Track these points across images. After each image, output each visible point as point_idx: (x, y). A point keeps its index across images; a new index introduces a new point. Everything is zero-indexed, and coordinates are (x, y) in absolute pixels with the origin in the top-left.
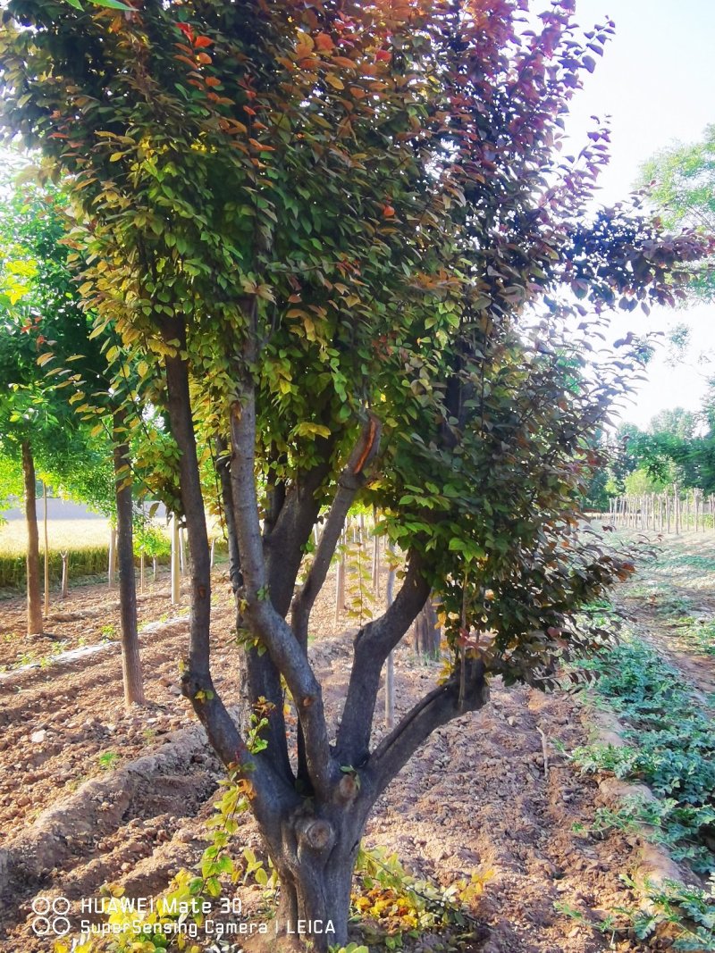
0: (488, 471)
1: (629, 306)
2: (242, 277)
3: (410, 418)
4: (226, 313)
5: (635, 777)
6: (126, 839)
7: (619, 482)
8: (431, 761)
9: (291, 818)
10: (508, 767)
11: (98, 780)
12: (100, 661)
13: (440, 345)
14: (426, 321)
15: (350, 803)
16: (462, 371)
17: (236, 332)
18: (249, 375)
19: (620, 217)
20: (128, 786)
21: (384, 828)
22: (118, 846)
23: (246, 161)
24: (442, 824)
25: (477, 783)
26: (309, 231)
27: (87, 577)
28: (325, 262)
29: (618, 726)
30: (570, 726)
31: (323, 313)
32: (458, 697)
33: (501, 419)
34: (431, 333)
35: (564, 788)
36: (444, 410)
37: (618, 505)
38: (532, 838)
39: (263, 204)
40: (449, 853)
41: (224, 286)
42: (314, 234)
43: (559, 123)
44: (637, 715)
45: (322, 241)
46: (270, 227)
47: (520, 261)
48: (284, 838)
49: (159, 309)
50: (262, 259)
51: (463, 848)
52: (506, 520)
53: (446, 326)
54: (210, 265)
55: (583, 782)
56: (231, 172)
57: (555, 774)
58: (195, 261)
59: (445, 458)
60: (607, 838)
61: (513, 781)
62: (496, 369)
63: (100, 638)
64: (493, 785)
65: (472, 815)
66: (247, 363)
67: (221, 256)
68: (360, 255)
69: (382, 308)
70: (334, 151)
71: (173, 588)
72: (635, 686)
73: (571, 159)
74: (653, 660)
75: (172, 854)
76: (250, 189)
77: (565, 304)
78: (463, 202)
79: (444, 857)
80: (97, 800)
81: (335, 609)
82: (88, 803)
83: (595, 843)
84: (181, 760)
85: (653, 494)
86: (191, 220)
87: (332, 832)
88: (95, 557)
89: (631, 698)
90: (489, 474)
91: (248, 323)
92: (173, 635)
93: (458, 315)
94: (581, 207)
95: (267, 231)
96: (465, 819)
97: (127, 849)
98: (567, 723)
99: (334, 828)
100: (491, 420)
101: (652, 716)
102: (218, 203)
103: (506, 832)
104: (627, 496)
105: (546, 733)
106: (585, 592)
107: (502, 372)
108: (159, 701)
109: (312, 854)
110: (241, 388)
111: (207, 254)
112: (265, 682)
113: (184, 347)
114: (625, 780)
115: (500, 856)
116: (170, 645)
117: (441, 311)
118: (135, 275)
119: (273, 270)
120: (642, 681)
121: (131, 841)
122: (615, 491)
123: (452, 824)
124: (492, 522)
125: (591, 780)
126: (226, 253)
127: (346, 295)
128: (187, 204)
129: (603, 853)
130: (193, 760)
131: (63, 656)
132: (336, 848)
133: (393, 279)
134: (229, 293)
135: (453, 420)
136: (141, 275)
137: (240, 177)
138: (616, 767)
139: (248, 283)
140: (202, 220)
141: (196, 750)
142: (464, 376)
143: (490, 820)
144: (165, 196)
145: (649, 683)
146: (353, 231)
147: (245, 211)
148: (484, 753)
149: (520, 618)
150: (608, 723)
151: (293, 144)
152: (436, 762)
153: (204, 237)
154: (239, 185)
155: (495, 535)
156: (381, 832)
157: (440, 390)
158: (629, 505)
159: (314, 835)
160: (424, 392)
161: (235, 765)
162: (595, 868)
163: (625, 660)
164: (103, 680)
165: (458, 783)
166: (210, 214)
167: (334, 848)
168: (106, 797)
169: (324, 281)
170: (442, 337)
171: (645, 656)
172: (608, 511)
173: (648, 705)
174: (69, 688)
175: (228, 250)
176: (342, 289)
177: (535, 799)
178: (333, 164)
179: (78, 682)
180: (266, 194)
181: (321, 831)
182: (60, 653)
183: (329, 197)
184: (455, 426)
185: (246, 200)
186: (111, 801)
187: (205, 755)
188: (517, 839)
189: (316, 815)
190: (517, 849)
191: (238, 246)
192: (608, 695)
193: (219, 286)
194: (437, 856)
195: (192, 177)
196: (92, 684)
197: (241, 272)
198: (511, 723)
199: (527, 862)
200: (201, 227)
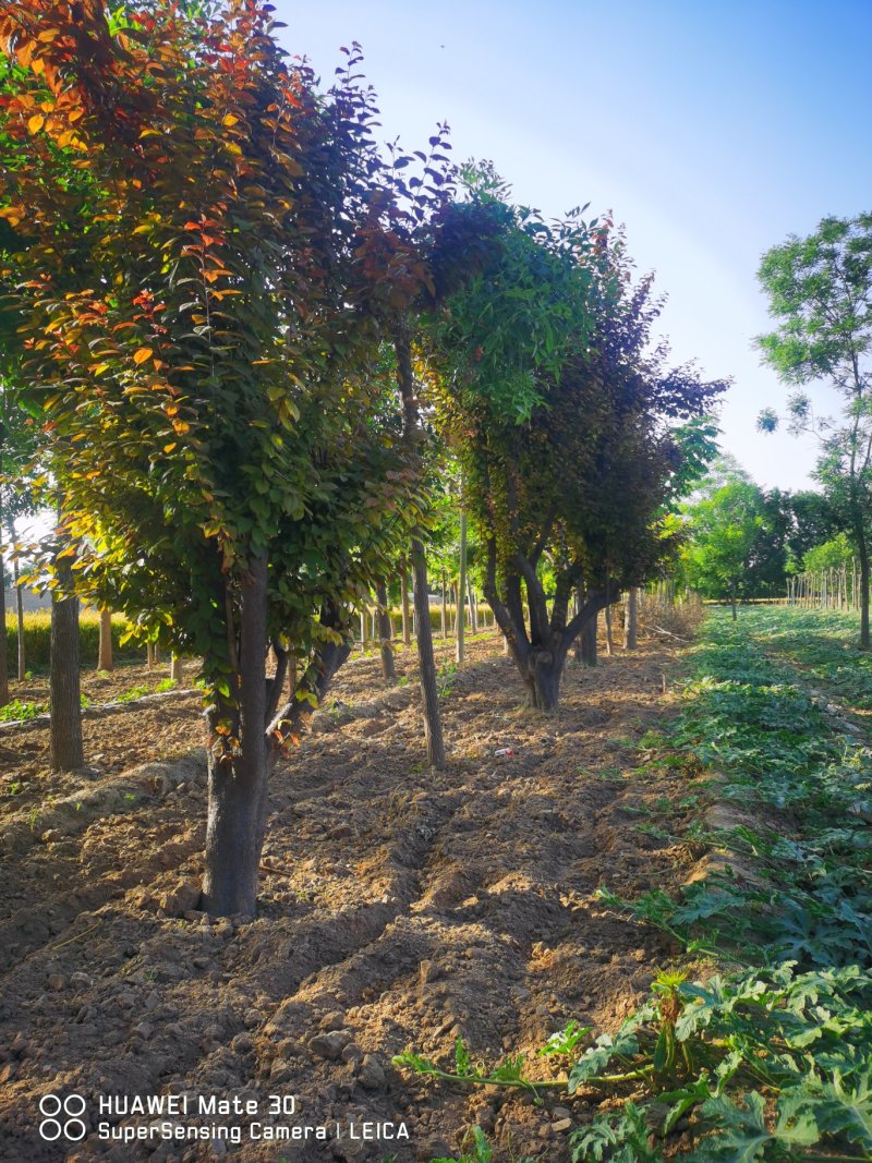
7: (799, 561)
15: (559, 644)
104: (806, 575)
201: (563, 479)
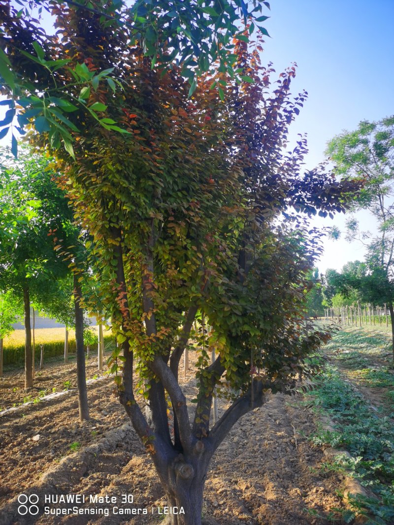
0: (259, 292)
1: (323, 215)
2: (148, 210)
3: (223, 269)
4: (142, 226)
5: (341, 446)
6: (86, 485)
7: (329, 300)
8: (237, 443)
9: (173, 464)
10: (277, 444)
11: (70, 456)
12: (64, 400)
13: (235, 235)
14: (229, 226)
15: (201, 455)
16: (246, 247)
17: (146, 234)
18: (151, 252)
19: (315, 175)
20: (85, 459)
21: (216, 476)
22: (83, 489)
23: (150, 162)
24: (245, 472)
25: (262, 453)
26: (177, 189)
27: (52, 358)
28: (184, 203)
29: (331, 423)
30: (308, 424)
31: (183, 224)
32: (250, 401)
33: (265, 269)
34: (231, 231)
35: (306, 453)
36: (237, 266)
37: (329, 313)
38: (290, 477)
39: (157, 180)
40: (249, 486)
41: (141, 214)
42: (179, 190)
43: (285, 137)
44: (342, 417)
45: (182, 193)
46: (160, 189)
47: (269, 198)
48: (169, 475)
49: (112, 225)
50: (157, 202)
51: (256, 483)
52: (269, 315)
53: (238, 227)
54: (135, 206)
55: (315, 451)
56: (143, 166)
57: (301, 448)
58: (128, 204)
59: (239, 287)
60: (328, 477)
61: (280, 451)
62: (261, 246)
63: (63, 388)
64: (270, 453)
65: (260, 467)
66: (150, 247)
67: (140, 202)
68: (199, 199)
69: (209, 220)
70: (187, 157)
71: (98, 362)
72: (340, 403)
73: (290, 153)
74: (349, 390)
75: (110, 491)
76: (153, 174)
77: (293, 215)
78: (243, 174)
79: (247, 488)
80: (70, 466)
81: (184, 370)
82: (66, 468)
83: (323, 480)
84: (111, 446)
85: (347, 306)
86: (127, 188)
87: (193, 470)
88: (56, 347)
89: (338, 409)
90: (260, 294)
91: (151, 230)
92: (100, 386)
93: (243, 223)
94: (297, 172)
95: (159, 190)
96: (256, 470)
97: (87, 490)
98: (306, 422)
99: (194, 468)
100: (260, 269)
101: (349, 417)
102: (138, 179)
103: (277, 475)
104: (333, 308)
105: (296, 428)
106: (307, 348)
107: (265, 247)
108: (96, 418)
109: (184, 481)
110: (147, 258)
111: (134, 202)
112: (158, 397)
113: (122, 241)
114: (336, 448)
115: (275, 486)
116: (100, 391)
117: (236, 222)
118: (101, 210)
119: (162, 207)
120: (344, 401)
121: (89, 486)
122: (327, 305)
123: (250, 472)
124: (262, 317)
125: (319, 450)
126: (142, 201)
127: (193, 216)
128: (126, 181)
129: (327, 484)
130: (117, 446)
131: (44, 398)
132: (195, 479)
133: (214, 208)
134: (143, 217)
135: (242, 270)
136: (104, 210)
137: (148, 169)
138: (332, 441)
139: (151, 213)
140: (132, 187)
141: (118, 441)
142: (247, 249)
143: (269, 469)
144: (116, 178)
145: (347, 401)
146: (195, 188)
147: (150, 183)
148: (265, 438)
149: (278, 361)
150: (326, 421)
151: (170, 155)
152: (241, 443)
153: (132, 194)
154: (147, 172)
155: (264, 322)
156: (215, 477)
157: (236, 257)
158: (335, 312)
159: (184, 472)
160: (229, 258)
161: (145, 437)
162: (323, 491)
163: (335, 391)
164: (66, 409)
165: (252, 452)
166: (135, 184)
167: (194, 478)
168: (75, 465)
169: (184, 210)
170: (236, 232)
171: (345, 388)
172: (324, 316)
173: (347, 412)
174: (49, 413)
175: (142, 200)
176: (192, 214)
177: (291, 460)
178: (187, 161)
179: (54, 410)
180: (158, 175)
181: (187, 469)
182: (43, 396)
183: (185, 174)
184: (244, 272)
185: (151, 178)
186: (77, 467)
187: (123, 443)
188: (283, 479)
189: (185, 462)
190: (283, 483)
191: (146, 197)
192: (327, 408)
193: (138, 214)
194: (243, 488)
195: (127, 169)
196: (61, 411)
197: (147, 208)
198: (278, 423)
199: (289, 489)
200: (131, 190)
201: (203, 279)
